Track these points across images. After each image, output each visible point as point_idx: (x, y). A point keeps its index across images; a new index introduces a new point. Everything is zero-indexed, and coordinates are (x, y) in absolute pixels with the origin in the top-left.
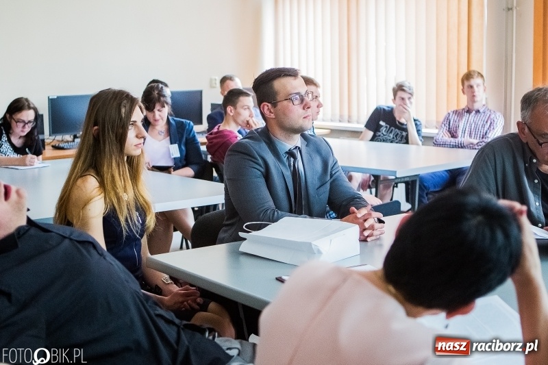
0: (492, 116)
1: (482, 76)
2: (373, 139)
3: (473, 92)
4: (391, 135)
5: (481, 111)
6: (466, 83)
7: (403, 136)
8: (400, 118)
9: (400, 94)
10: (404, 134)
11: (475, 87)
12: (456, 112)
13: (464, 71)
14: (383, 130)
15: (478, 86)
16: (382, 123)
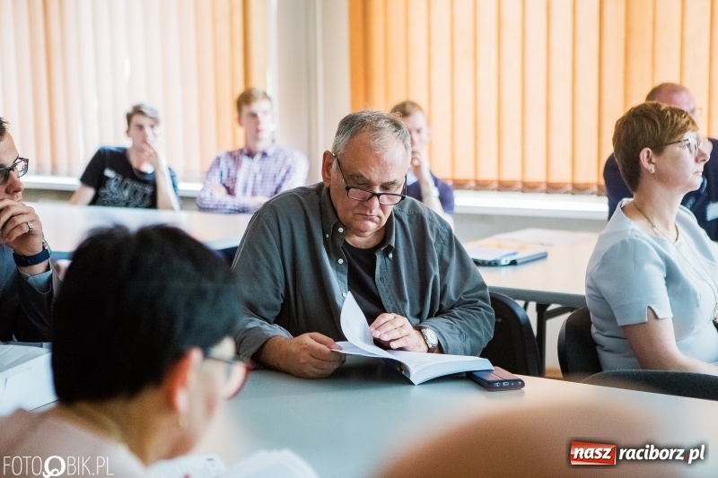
0: (289, 162)
1: (269, 98)
2: (94, 202)
3: (257, 123)
4: (126, 193)
5: (270, 152)
6: (246, 110)
7: (145, 195)
8: (140, 163)
9: (137, 119)
10: (148, 190)
11: (260, 116)
12: (231, 155)
13: (240, 89)
14: (112, 186)
15: (265, 112)
16: (109, 173)
